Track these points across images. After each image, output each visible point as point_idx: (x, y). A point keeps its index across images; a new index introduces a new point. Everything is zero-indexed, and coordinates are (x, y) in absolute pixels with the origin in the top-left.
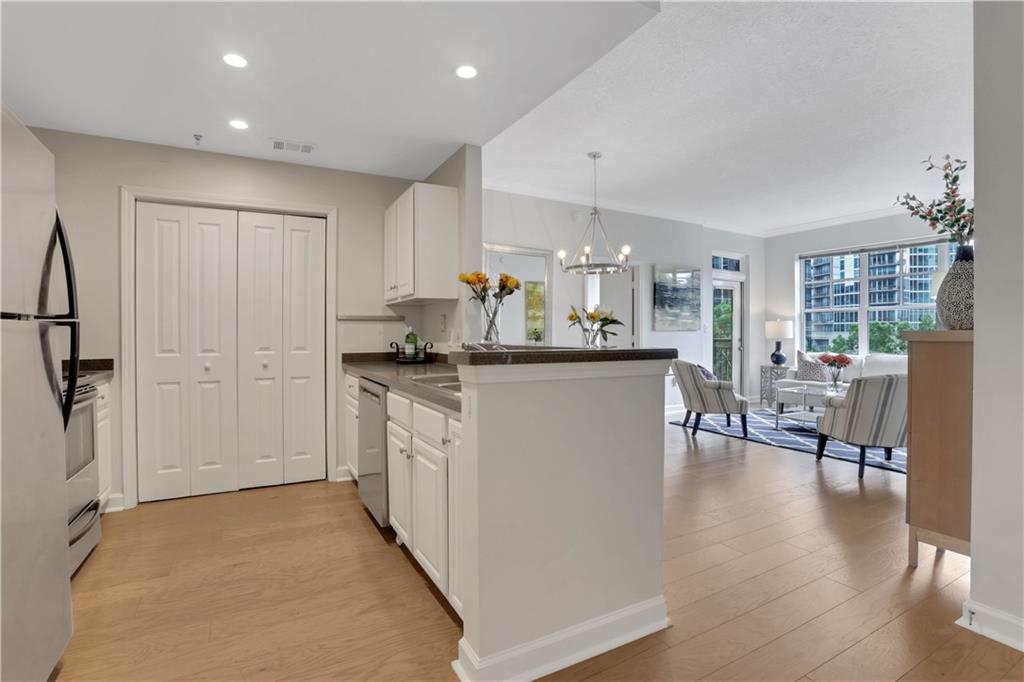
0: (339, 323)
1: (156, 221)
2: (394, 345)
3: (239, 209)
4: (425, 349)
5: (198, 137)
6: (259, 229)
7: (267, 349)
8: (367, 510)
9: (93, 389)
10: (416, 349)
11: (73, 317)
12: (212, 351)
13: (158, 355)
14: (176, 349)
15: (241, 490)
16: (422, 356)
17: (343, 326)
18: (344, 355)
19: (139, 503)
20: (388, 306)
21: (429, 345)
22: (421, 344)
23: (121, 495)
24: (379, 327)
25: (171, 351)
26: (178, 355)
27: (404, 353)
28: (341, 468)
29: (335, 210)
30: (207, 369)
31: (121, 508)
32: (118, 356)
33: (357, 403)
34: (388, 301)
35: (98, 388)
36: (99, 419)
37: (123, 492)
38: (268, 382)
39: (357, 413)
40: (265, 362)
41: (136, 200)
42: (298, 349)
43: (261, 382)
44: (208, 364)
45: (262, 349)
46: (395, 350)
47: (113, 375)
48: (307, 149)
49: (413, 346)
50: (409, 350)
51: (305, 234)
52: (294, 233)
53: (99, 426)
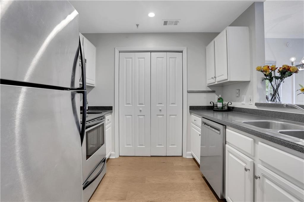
0: (188, 93)
1: (125, 59)
2: (212, 103)
3: (151, 52)
4: (228, 105)
5: (137, 25)
6: (158, 58)
7: (161, 104)
8: (204, 178)
9: (104, 118)
10: (223, 105)
11: (84, 89)
12: (142, 104)
13: (125, 105)
14: (131, 103)
15: (151, 156)
16: (226, 108)
17: (190, 95)
18: (190, 106)
19: (120, 156)
20: (208, 86)
21: (230, 103)
22: (225, 103)
23: (114, 153)
24: (204, 95)
25: (129, 104)
26: (131, 105)
27: (217, 106)
28: (188, 153)
29: (186, 49)
30: (141, 111)
31: (114, 157)
32: (114, 105)
33: (201, 129)
34: (209, 84)
35: (106, 117)
36: (106, 128)
37: (115, 152)
38: (161, 117)
39: (200, 133)
40: (160, 109)
41: (119, 52)
42: (172, 104)
43: (159, 117)
44: (141, 109)
45: (159, 104)
46: (212, 105)
47: (112, 112)
48: (176, 23)
49: (221, 104)
50: (220, 105)
51: (175, 59)
52: (170, 59)
53: (106, 130)
